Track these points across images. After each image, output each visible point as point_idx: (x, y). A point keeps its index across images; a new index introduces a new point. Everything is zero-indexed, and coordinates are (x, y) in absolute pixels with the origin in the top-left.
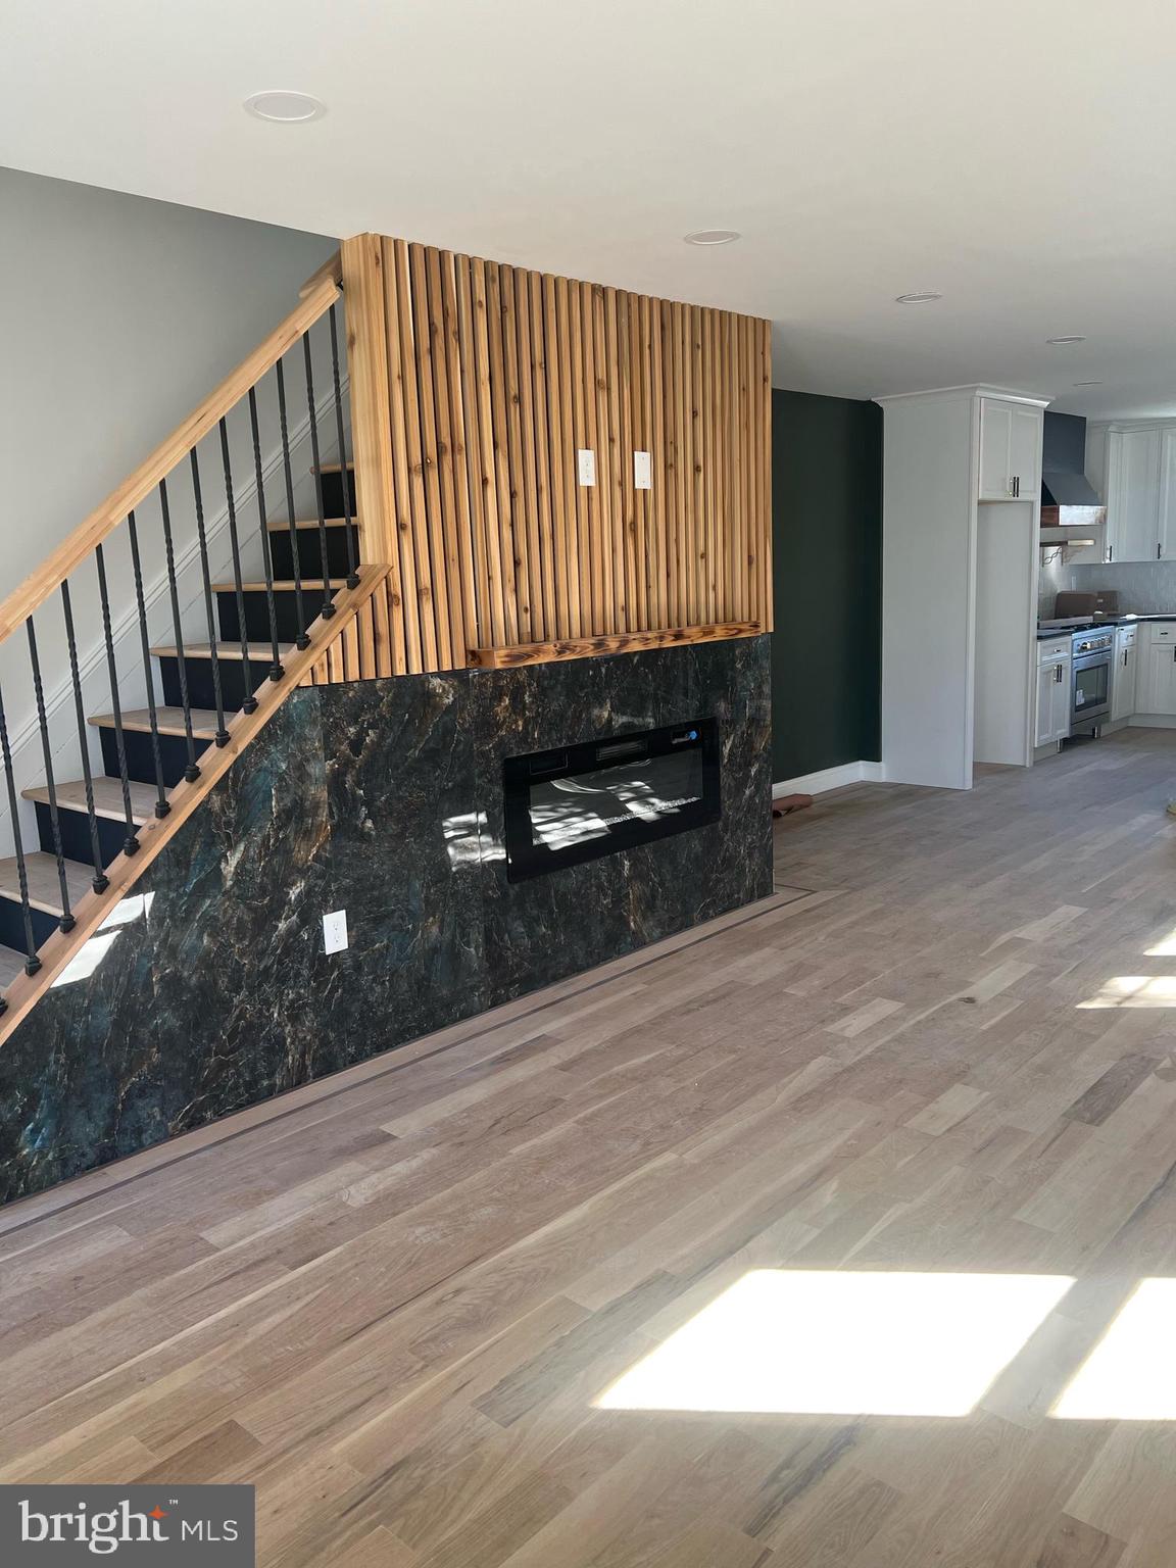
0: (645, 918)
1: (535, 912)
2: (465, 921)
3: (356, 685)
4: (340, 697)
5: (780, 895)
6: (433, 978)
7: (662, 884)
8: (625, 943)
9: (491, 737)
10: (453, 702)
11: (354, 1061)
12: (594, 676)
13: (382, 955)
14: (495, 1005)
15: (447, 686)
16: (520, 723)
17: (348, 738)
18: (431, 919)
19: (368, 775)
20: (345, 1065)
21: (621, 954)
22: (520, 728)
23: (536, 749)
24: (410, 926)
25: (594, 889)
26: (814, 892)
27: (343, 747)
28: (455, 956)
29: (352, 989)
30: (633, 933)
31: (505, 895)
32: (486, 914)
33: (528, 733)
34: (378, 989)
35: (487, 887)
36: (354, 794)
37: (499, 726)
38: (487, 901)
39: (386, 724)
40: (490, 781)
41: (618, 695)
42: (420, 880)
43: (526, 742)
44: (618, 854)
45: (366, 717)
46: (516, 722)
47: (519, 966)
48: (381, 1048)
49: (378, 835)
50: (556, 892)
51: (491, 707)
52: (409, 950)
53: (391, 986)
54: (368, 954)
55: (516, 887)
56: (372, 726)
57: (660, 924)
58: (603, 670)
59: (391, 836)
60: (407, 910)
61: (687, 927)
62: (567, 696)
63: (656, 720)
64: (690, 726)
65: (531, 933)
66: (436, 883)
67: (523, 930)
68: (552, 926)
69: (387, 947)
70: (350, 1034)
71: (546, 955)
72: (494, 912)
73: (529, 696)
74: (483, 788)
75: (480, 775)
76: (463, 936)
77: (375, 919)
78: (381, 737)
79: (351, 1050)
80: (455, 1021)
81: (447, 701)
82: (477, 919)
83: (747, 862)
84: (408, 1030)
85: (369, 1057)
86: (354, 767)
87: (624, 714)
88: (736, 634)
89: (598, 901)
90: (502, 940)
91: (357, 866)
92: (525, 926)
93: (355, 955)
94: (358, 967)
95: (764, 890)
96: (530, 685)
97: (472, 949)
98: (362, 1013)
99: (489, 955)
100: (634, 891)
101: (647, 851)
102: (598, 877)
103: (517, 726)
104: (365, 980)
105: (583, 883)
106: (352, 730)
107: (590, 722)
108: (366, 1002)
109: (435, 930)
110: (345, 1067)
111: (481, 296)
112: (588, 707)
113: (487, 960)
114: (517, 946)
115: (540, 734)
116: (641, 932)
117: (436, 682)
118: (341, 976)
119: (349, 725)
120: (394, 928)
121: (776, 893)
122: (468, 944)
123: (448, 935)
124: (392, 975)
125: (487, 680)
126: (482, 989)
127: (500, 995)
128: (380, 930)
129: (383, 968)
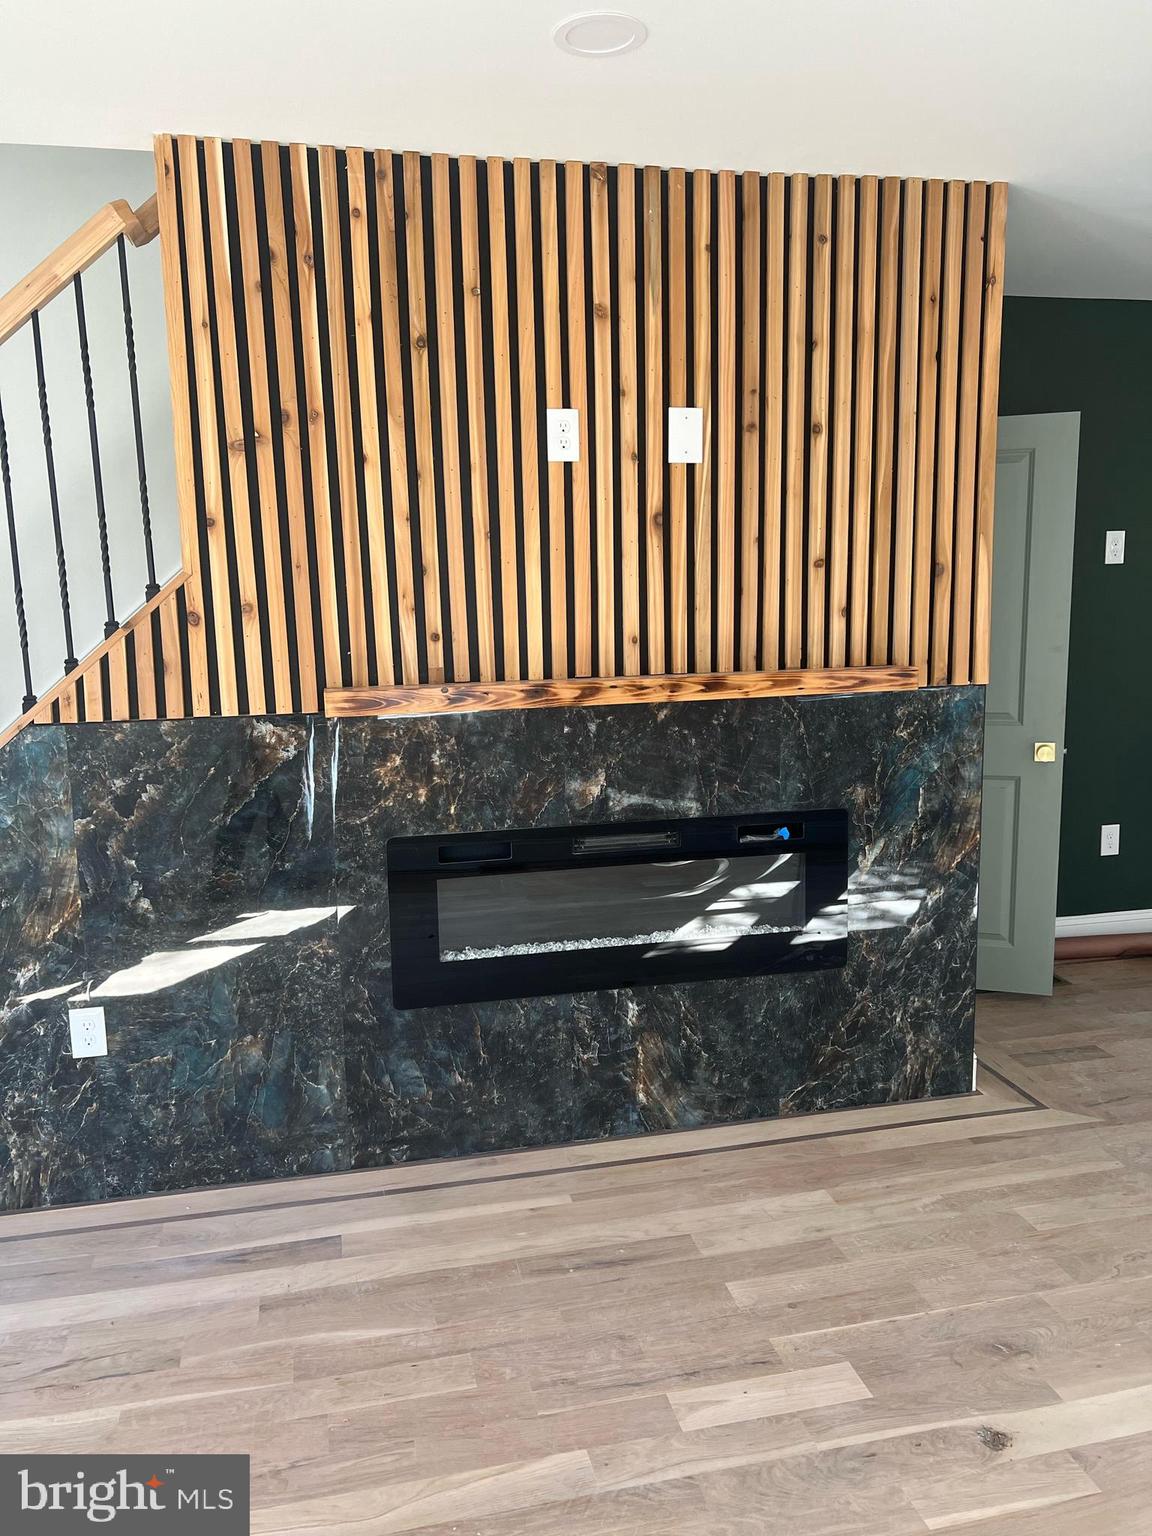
0: (668, 1089)
1: (442, 1053)
2: (309, 1047)
3: (125, 726)
4: (100, 741)
5: (983, 1096)
6: (252, 1113)
7: (709, 1046)
8: (626, 1120)
9: (367, 808)
10: (295, 757)
11: (117, 1194)
12: (572, 736)
13: (164, 1071)
14: (362, 1164)
15: (285, 735)
16: (422, 792)
17: (111, 793)
18: (249, 1038)
19: (143, 841)
20: (101, 1197)
21: (614, 1134)
22: (422, 799)
23: (453, 829)
24: (213, 1042)
25: (562, 1036)
26: (1040, 1106)
27: (103, 804)
28: (290, 1093)
29: (115, 1106)
30: (644, 1108)
31: (385, 1023)
32: (348, 1044)
33: (436, 805)
34: (158, 1113)
35: (352, 1007)
36: (120, 864)
37: (382, 794)
38: (352, 1027)
39: (176, 778)
40: (360, 867)
41: (621, 763)
42: (230, 985)
43: (432, 818)
44: (616, 991)
45: (142, 769)
46: (414, 789)
47: (410, 1122)
48: (159, 1187)
49: (159, 921)
50: (485, 1032)
51: (368, 767)
52: (210, 1071)
53: (179, 1113)
54: (141, 1068)
55: (408, 1014)
56: (149, 779)
57: (701, 1102)
58: (593, 727)
59: (182, 923)
60: (208, 1022)
61: (762, 1116)
62: (516, 760)
63: (703, 804)
64: (780, 819)
65: (433, 1080)
66: (259, 992)
67: (418, 1073)
68: (477, 1074)
69: (173, 1064)
70: (110, 1160)
71: (462, 1114)
72: (363, 1043)
73: (440, 757)
74: (348, 876)
75: (343, 857)
76: (304, 1068)
77: (152, 1025)
78: (168, 794)
79: (113, 1180)
80: (289, 1175)
81: (284, 754)
82: (333, 1048)
83: (910, 1037)
84: (208, 1172)
85: (138, 1194)
86: (121, 830)
87: (632, 791)
88: (854, 686)
89: (570, 1054)
90: (379, 1082)
91: (125, 955)
92: (422, 1070)
93: (119, 1066)
94: (124, 1081)
95: (952, 1084)
96: (442, 741)
97: (322, 1087)
98: (129, 1138)
99: (352, 1099)
100: (646, 1050)
101: (680, 996)
102: (571, 1019)
103: (416, 796)
104: (137, 1099)
105: (539, 1024)
106: (119, 783)
107: (561, 798)
108: (137, 1124)
109: (256, 1053)
110: (102, 1200)
111: (358, 199)
112: (559, 778)
113: (348, 1105)
114: (406, 1095)
115: (462, 809)
116: (661, 1110)
117: (265, 729)
118: (97, 1088)
119: (114, 776)
120: (185, 1041)
121: (978, 1093)
122: (315, 1079)
123: (278, 1062)
124: (181, 1099)
125: (361, 730)
126: (340, 1141)
127: (374, 1154)
128: (162, 1040)
129: (165, 1088)
